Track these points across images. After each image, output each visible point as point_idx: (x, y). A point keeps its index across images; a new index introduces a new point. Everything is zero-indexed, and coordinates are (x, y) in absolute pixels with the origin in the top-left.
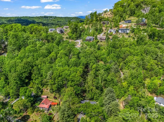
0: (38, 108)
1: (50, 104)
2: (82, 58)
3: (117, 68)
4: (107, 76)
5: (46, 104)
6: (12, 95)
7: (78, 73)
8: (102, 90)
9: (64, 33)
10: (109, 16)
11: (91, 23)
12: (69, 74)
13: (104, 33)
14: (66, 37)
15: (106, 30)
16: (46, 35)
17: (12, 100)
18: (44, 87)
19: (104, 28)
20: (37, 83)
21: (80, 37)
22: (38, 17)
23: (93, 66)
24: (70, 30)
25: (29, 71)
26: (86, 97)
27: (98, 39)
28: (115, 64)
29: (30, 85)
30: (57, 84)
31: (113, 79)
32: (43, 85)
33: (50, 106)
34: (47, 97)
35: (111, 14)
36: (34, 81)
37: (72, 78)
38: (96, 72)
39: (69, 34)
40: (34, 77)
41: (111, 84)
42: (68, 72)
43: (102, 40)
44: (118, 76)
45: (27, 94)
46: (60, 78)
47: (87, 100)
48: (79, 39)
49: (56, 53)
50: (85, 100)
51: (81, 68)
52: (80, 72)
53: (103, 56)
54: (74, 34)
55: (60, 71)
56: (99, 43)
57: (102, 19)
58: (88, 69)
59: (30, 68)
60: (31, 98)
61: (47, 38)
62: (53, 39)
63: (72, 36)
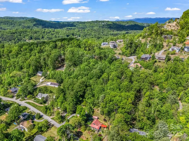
0: (90, 127)
1: (100, 125)
2: (135, 82)
3: (175, 99)
4: (162, 107)
5: (97, 125)
6: (69, 111)
7: (129, 100)
8: (154, 121)
9: (117, 48)
10: (173, 29)
11: (149, 36)
12: (120, 100)
13: (165, 51)
14: (119, 53)
15: (167, 46)
16: (99, 52)
17: (69, 115)
18: (95, 107)
19: (165, 44)
20: (89, 102)
21: (134, 53)
22: (90, 22)
23: (146, 94)
24: (123, 45)
25: (83, 91)
26: (135, 125)
27: (156, 59)
28: (173, 93)
29: (83, 103)
30: (108, 108)
31: (168, 111)
32: (94, 105)
33: (100, 127)
34: (98, 118)
35: (176, 26)
36: (86, 100)
37: (123, 105)
38: (149, 99)
39: (123, 49)
40: (87, 96)
41: (165, 115)
42: (119, 99)
43: (160, 59)
44: (175, 108)
45: (82, 113)
46: (111, 103)
47: (136, 129)
48: (133, 55)
49: (108, 74)
50: (134, 128)
51: (132, 94)
52: (132, 99)
53: (159, 81)
54: (127, 49)
55: (112, 95)
56: (156, 64)
57: (164, 32)
58: (140, 93)
59: (85, 87)
60: (85, 117)
61: (100, 55)
62: (105, 56)
63: (126, 52)
